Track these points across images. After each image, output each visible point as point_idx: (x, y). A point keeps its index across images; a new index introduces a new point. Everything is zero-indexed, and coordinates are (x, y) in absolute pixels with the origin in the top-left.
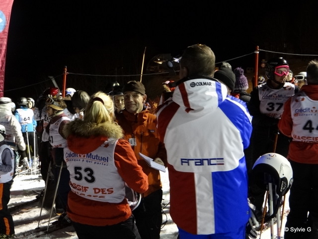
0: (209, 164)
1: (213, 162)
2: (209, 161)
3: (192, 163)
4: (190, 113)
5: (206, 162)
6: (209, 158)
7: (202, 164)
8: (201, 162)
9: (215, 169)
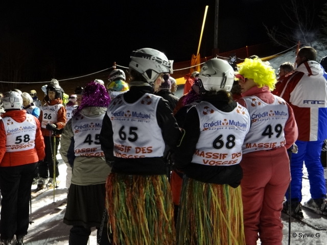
0: (318, 103)
1: (320, 102)
2: (318, 102)
3: (310, 102)
4: (311, 76)
5: (316, 102)
6: (318, 100)
7: (315, 103)
8: (314, 102)
9: (320, 106)
